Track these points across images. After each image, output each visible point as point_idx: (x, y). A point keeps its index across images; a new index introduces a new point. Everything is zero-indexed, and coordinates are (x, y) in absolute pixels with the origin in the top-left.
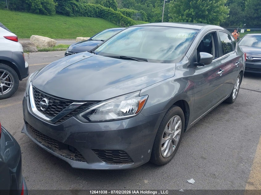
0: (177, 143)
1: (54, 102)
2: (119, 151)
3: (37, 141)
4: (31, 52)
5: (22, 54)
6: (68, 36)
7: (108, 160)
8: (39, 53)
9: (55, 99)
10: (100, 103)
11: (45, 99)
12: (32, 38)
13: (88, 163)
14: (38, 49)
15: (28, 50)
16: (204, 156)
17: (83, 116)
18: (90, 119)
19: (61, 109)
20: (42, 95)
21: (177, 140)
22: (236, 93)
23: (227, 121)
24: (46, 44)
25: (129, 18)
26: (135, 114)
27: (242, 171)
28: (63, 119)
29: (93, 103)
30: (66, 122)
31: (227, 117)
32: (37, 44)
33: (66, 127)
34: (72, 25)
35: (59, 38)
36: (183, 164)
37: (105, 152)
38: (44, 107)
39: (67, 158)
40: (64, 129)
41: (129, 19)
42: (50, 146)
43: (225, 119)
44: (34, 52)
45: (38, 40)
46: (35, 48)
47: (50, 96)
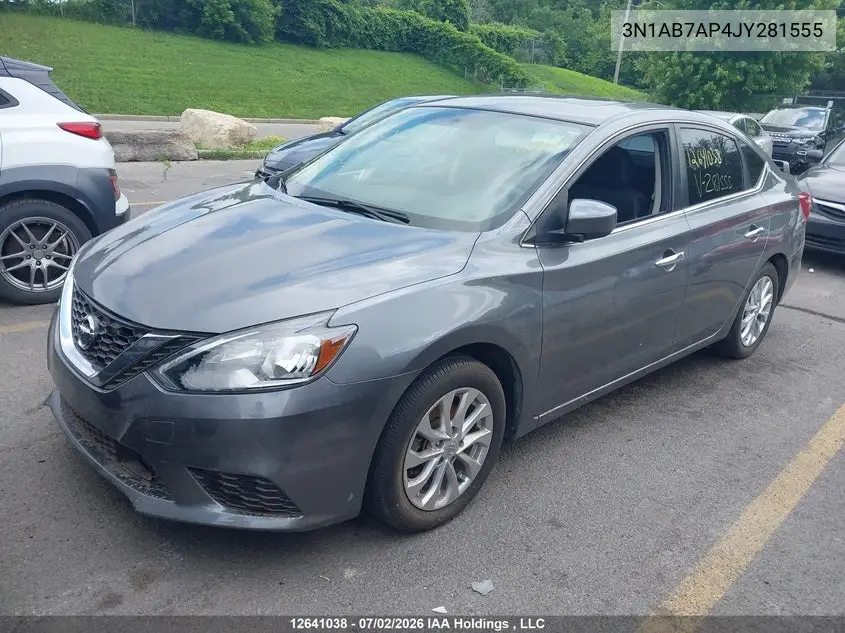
0: (475, 472)
1: (108, 328)
2: (255, 478)
3: (73, 432)
4: (178, 159)
5: (108, 174)
6: (304, 111)
7: (232, 501)
8: (202, 162)
9: (112, 321)
10: (209, 340)
11: (90, 318)
12: (187, 118)
13: (179, 502)
14: (201, 151)
15: (168, 154)
16: (560, 518)
17: (168, 373)
18: (183, 382)
19: (120, 347)
20: (86, 305)
21: (477, 462)
22: (757, 326)
23: (696, 415)
24: (225, 138)
25: (503, 55)
26: (308, 379)
27: (660, 574)
28: (122, 376)
29: (194, 339)
30: (126, 387)
31: (697, 404)
32: (199, 134)
33: (126, 401)
34: (321, 75)
35: (278, 115)
36: (485, 534)
37: (220, 477)
38: (85, 337)
39: (129, 483)
40: (122, 404)
41: (506, 59)
42: (99, 449)
43: (690, 410)
44: (185, 159)
45: (201, 123)
46: (191, 147)
47: (103, 311)
